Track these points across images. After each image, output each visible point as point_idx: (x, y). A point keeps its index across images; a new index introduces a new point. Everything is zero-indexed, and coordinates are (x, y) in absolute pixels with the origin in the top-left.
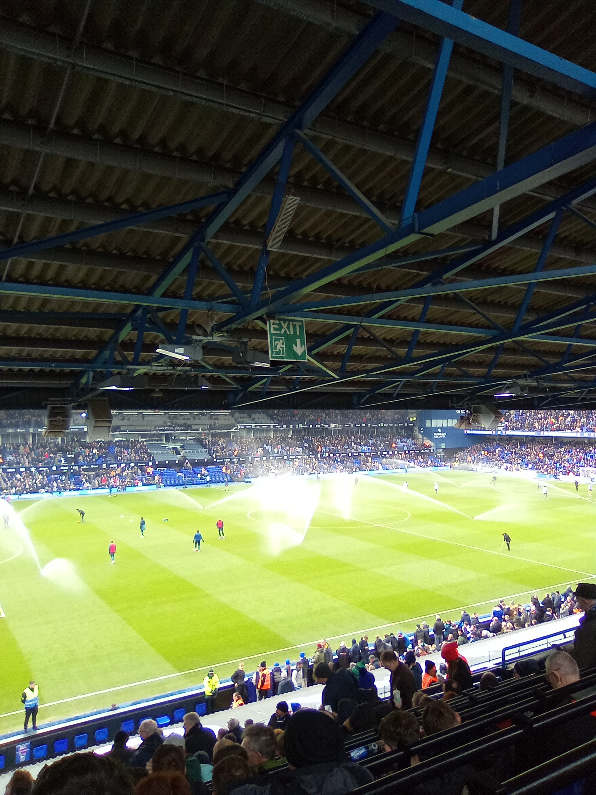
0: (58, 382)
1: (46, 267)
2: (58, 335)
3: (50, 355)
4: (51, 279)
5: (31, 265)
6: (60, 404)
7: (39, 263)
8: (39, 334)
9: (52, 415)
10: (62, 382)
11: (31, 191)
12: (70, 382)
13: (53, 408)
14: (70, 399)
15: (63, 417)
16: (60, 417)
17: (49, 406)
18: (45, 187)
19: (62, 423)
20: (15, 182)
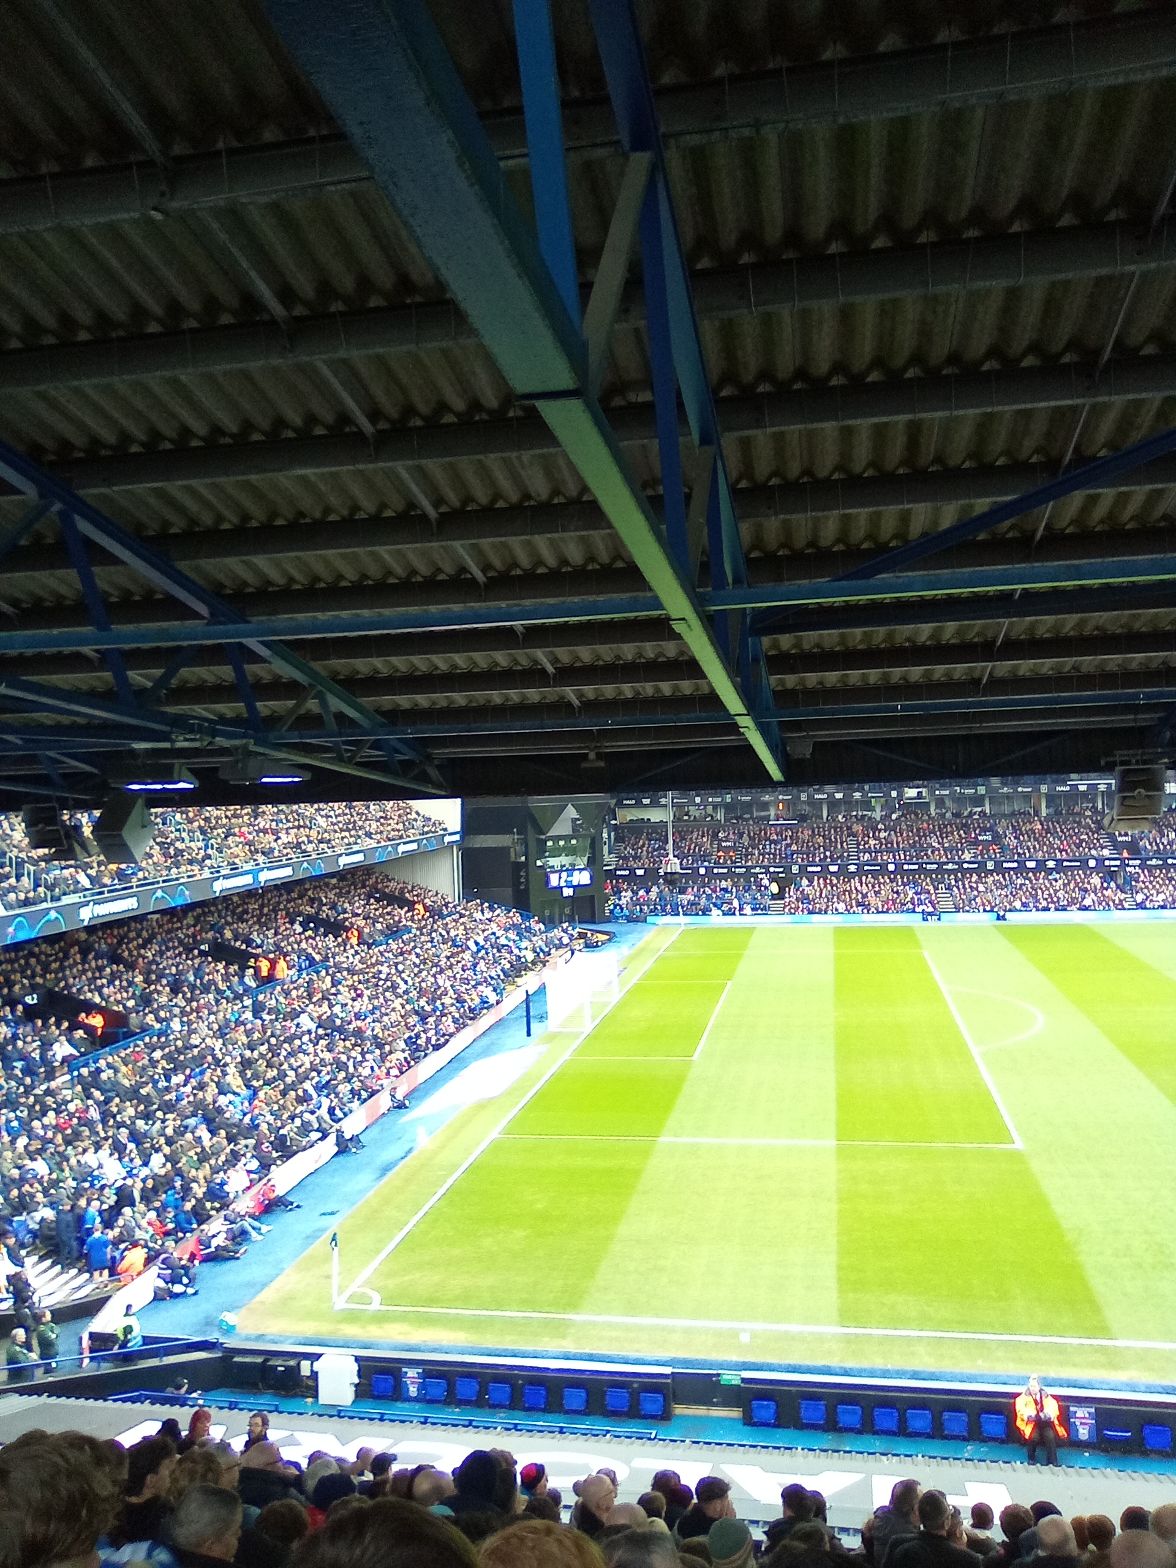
0: (1132, 717)
1: (1122, 500)
2: (1137, 625)
3: (1119, 665)
4: (1132, 519)
5: (1093, 500)
6: (1137, 763)
7: (1108, 494)
8: (1097, 628)
9: (1127, 785)
10: (1139, 717)
11: (1107, 355)
12: (1158, 715)
13: (1125, 774)
14: (1159, 750)
15: (1147, 790)
16: (1142, 791)
17: (1118, 768)
18: (1136, 337)
19: (1147, 802)
20: (1073, 344)
